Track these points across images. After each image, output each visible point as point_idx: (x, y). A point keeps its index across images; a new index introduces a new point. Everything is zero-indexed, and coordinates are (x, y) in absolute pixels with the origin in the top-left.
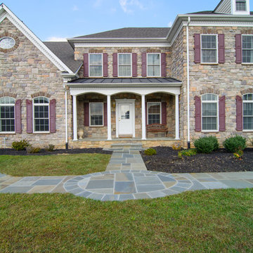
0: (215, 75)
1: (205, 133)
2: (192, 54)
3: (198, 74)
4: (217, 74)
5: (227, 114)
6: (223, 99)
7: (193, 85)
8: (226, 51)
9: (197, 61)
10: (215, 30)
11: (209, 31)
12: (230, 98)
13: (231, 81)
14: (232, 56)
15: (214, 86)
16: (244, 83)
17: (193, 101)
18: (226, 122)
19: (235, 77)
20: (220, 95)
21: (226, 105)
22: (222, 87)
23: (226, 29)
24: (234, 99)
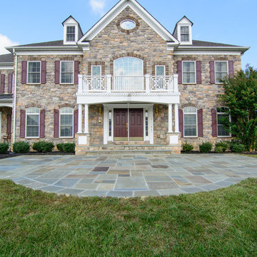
0: (38, 93)
1: (28, 139)
2: (20, 76)
3: (25, 92)
4: (39, 92)
5: (46, 124)
6: (43, 112)
7: (20, 101)
8: (48, 74)
9: (24, 82)
10: (39, 58)
11: (35, 59)
12: (50, 111)
13: (51, 97)
14: (52, 78)
15: (37, 102)
16: (61, 99)
17: (19, 114)
18: (46, 130)
19: (54, 94)
20: (41, 109)
21: (46, 117)
22: (43, 102)
23: (48, 57)
24: (52, 112)
